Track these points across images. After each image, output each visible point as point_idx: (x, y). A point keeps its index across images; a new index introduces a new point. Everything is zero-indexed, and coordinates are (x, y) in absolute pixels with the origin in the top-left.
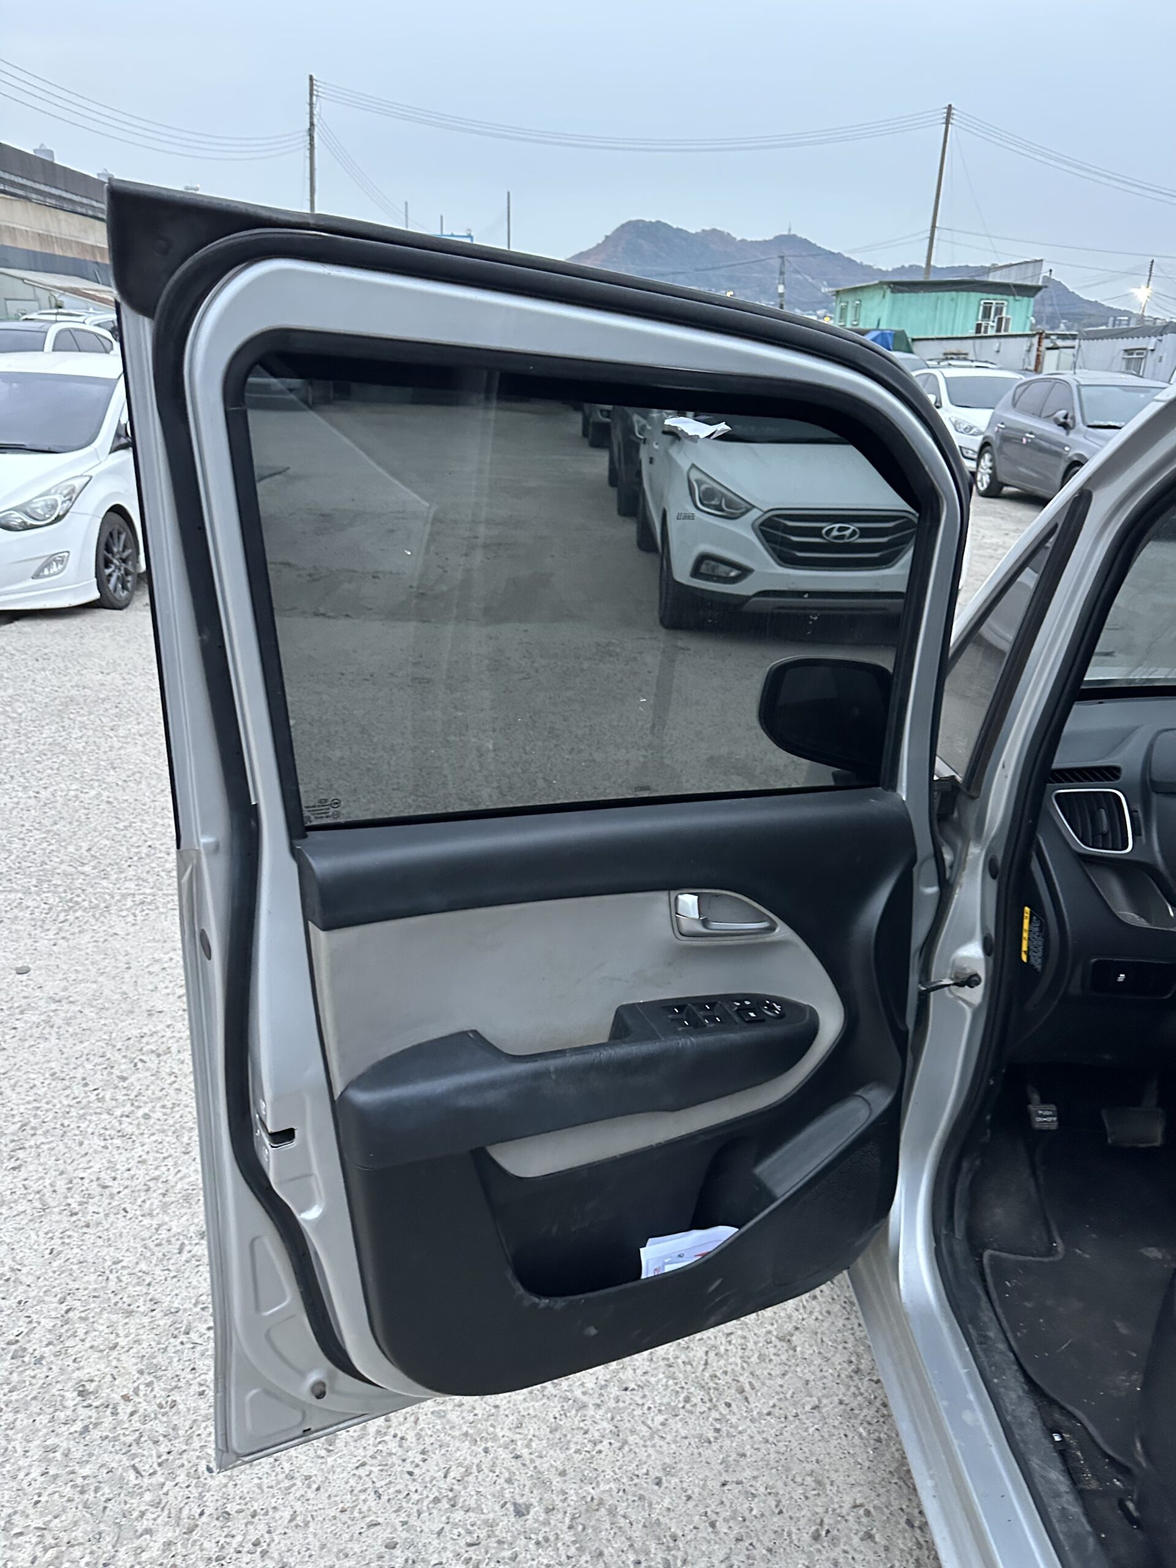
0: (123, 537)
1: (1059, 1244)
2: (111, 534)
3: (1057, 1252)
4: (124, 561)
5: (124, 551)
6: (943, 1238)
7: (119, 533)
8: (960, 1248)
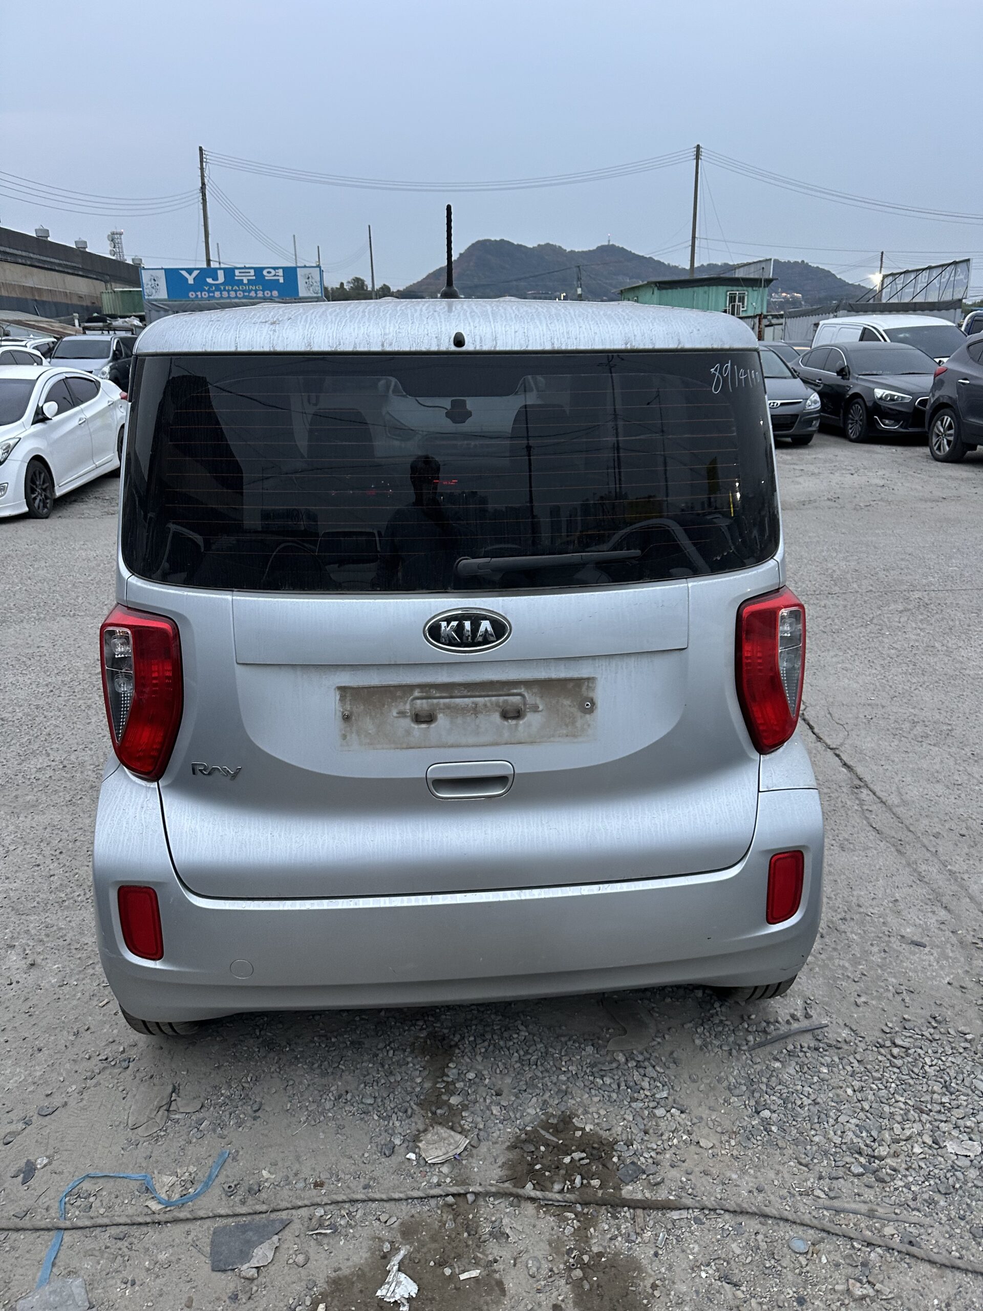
0: (42, 476)
2: (35, 473)
4: (45, 490)
5: (43, 484)
7: (40, 473)
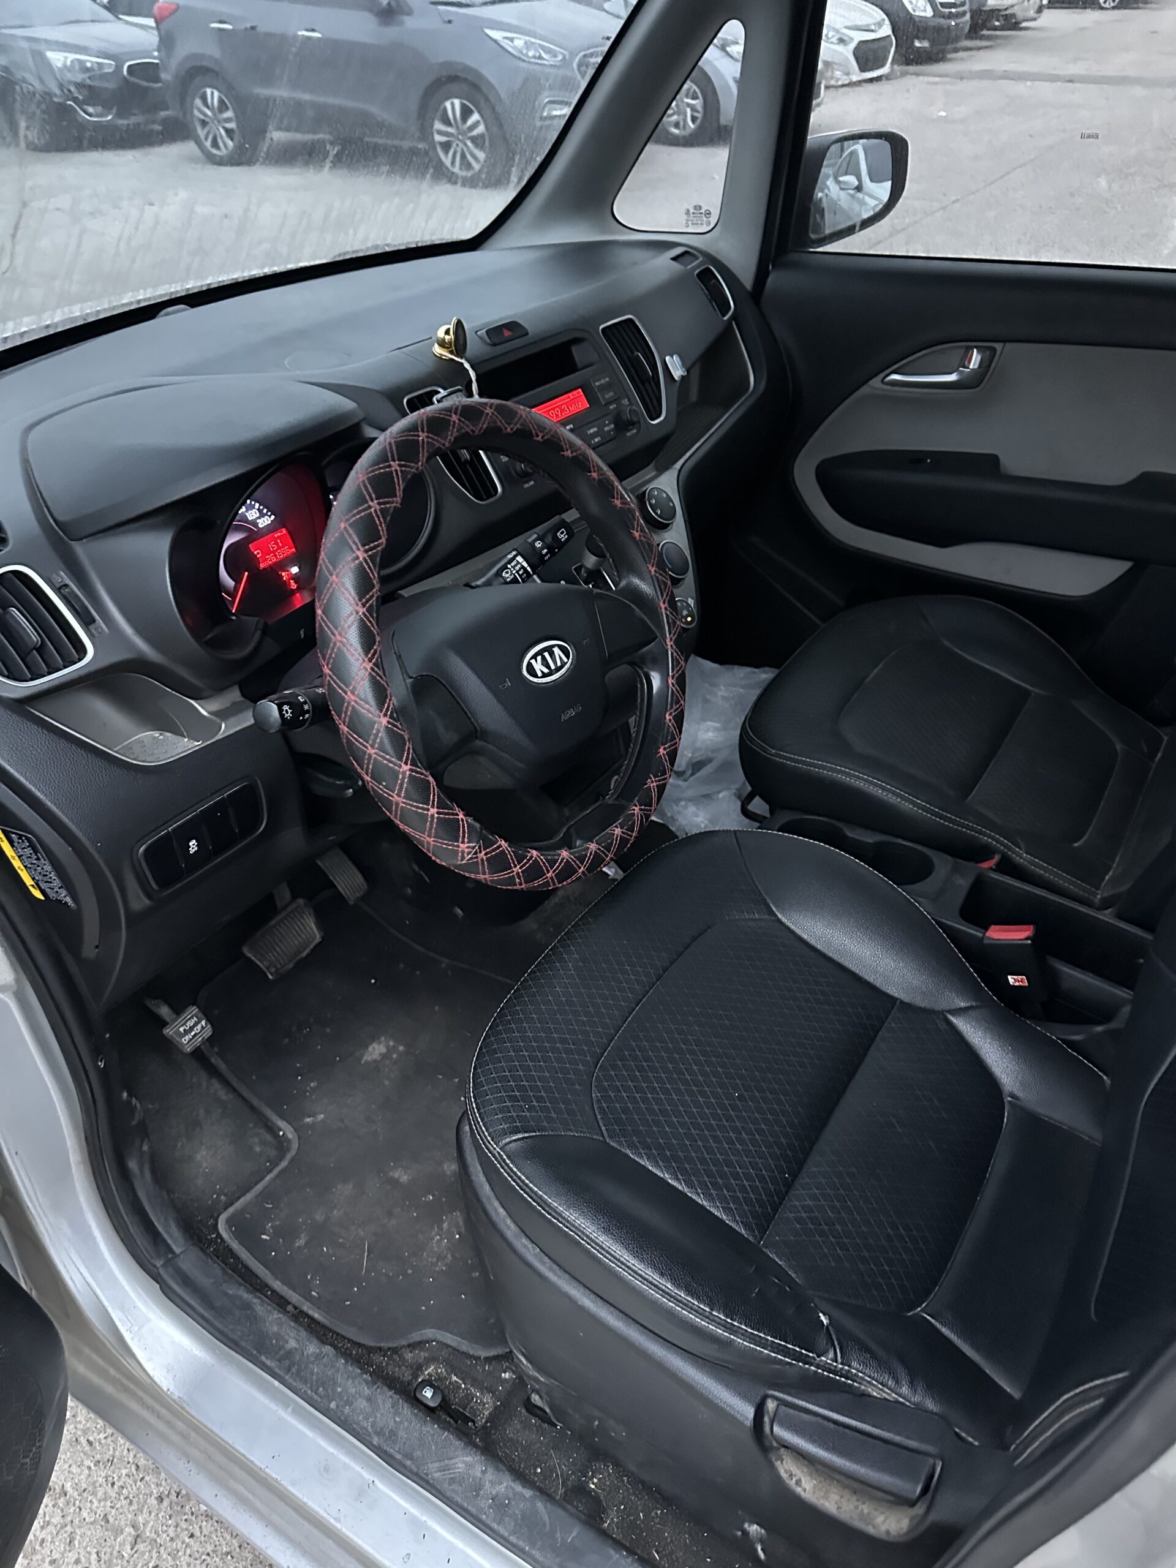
1: (286, 1129)
3: (289, 1141)
6: (162, 1271)
8: (189, 1259)
